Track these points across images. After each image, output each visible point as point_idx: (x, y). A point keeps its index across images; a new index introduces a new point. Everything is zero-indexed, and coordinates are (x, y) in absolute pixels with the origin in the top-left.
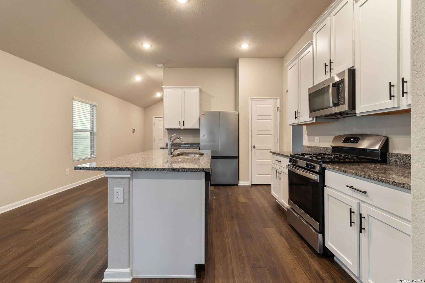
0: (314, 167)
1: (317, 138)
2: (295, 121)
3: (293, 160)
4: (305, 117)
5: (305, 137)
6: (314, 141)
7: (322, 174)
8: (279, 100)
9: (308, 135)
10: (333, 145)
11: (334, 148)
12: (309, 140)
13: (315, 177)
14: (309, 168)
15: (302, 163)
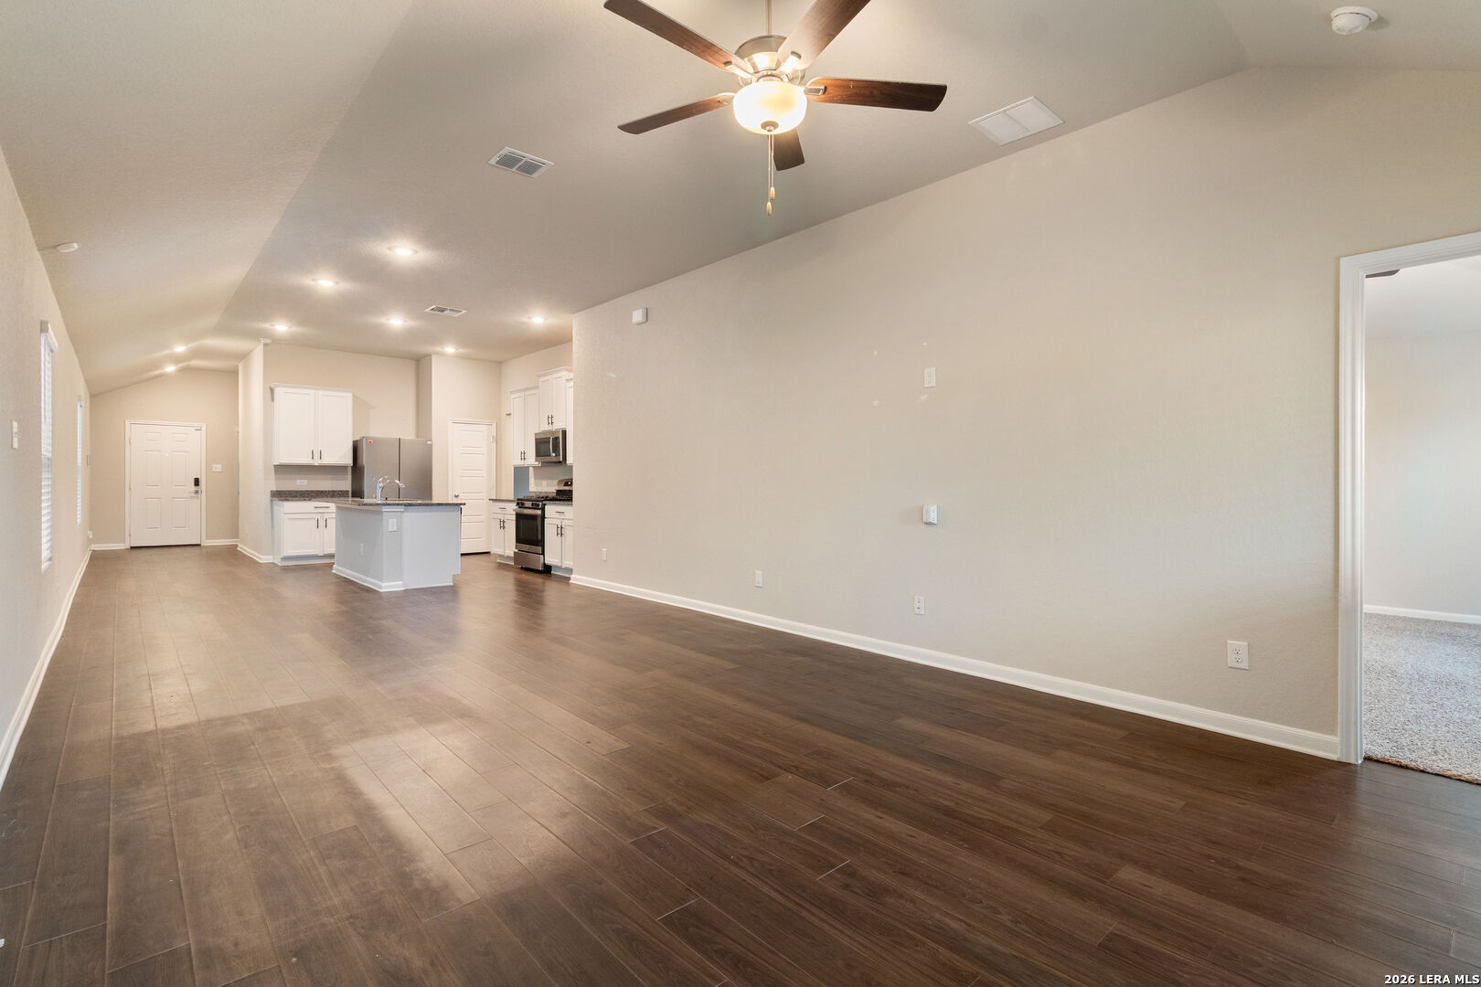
0: (538, 505)
1: (544, 483)
2: (520, 463)
3: (520, 503)
4: (531, 460)
5: (532, 480)
6: (541, 485)
7: (543, 510)
8: (495, 424)
9: (535, 479)
10: (557, 488)
11: (558, 491)
12: (536, 485)
13: (539, 512)
14: (535, 507)
15: (528, 504)
